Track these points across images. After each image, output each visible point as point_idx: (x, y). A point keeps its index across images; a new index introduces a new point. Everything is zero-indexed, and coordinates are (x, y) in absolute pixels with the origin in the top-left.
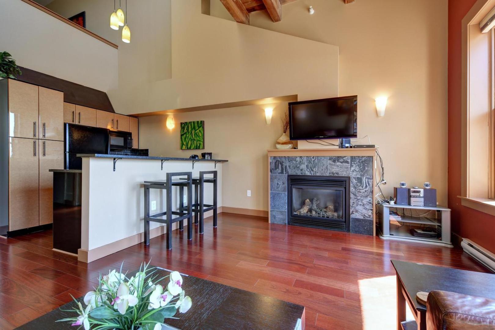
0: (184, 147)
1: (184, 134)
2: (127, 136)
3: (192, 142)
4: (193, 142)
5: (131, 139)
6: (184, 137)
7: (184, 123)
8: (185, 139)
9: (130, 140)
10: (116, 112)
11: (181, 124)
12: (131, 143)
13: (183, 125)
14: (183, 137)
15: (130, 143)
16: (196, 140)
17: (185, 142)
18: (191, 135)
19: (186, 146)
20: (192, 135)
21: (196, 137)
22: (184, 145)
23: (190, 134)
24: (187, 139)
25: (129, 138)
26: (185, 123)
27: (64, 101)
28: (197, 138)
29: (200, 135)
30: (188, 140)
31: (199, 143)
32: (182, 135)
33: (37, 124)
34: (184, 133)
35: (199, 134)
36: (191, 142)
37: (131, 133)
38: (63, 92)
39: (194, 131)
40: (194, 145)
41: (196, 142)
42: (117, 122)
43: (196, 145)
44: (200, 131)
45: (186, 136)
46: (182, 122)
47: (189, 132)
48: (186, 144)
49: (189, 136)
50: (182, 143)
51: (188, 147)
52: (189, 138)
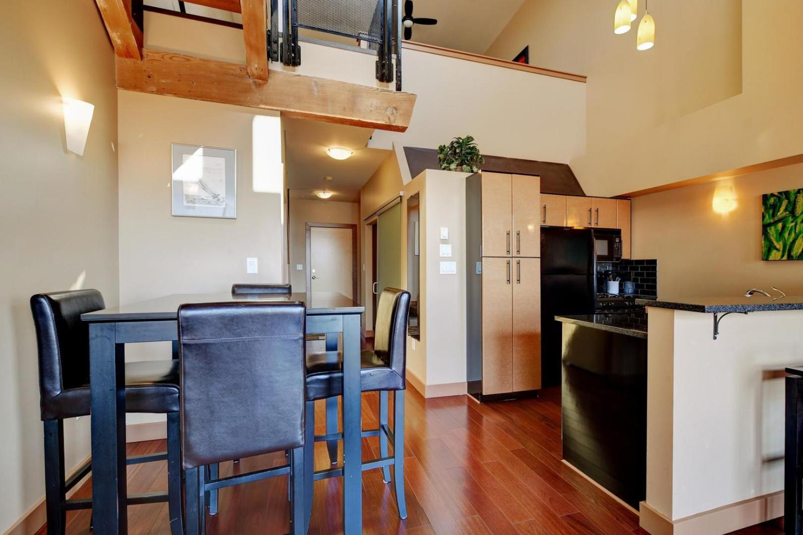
0: (775, 255)
1: (776, 223)
2: (614, 236)
5: (620, 241)
6: (777, 231)
7: (776, 194)
8: (781, 234)
9: (619, 243)
10: (587, 195)
11: (765, 198)
12: (620, 249)
13: (772, 200)
14: (772, 231)
15: (618, 248)
17: (778, 241)
19: (784, 251)
22: (778, 250)
24: (789, 234)
25: (617, 240)
26: (780, 193)
27: (541, 193)
30: (793, 235)
32: (765, 227)
33: (511, 234)
34: (776, 219)
37: (620, 230)
38: (538, 176)
42: (589, 213)
45: (784, 227)
46: (768, 192)
47: (797, 215)
48: (784, 247)
49: (797, 226)
50: (768, 243)
51: (794, 253)
52: (797, 232)
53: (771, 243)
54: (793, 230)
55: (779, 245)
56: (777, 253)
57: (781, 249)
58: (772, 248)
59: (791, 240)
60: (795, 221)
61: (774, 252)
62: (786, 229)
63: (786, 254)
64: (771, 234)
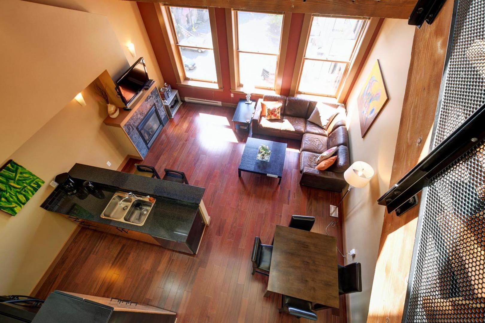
3: (24, 193)
4: (25, 191)
6: (4, 202)
8: (8, 201)
16: (26, 185)
17: (13, 203)
18: (12, 188)
19: (19, 205)
20: (14, 187)
21: (24, 183)
22: (15, 207)
23: (9, 191)
24: (12, 198)
28: (26, 183)
29: (27, 175)
30: (14, 197)
31: (34, 184)
35: (24, 177)
36: (22, 194)
39: (12, 181)
40: (29, 192)
41: (29, 187)
43: (32, 189)
44: (21, 173)
45: (6, 198)
47: (5, 190)
48: (17, 203)
49: (11, 193)
50: (8, 209)
51: (23, 202)
52: (14, 194)
53: (9, 207)
54: (12, 195)
55: (14, 205)
56: (17, 208)
57: (17, 205)
58: (13, 209)
59: (16, 199)
60: (8, 192)
61: (15, 209)
62: (8, 198)
63: (21, 204)
64: (4, 205)
